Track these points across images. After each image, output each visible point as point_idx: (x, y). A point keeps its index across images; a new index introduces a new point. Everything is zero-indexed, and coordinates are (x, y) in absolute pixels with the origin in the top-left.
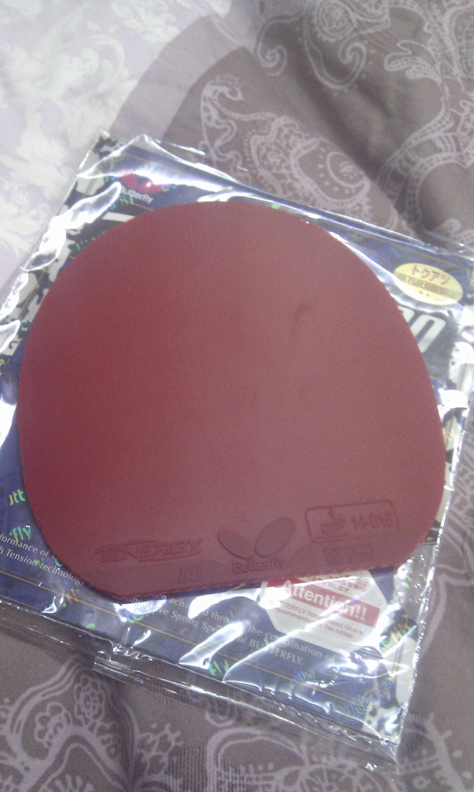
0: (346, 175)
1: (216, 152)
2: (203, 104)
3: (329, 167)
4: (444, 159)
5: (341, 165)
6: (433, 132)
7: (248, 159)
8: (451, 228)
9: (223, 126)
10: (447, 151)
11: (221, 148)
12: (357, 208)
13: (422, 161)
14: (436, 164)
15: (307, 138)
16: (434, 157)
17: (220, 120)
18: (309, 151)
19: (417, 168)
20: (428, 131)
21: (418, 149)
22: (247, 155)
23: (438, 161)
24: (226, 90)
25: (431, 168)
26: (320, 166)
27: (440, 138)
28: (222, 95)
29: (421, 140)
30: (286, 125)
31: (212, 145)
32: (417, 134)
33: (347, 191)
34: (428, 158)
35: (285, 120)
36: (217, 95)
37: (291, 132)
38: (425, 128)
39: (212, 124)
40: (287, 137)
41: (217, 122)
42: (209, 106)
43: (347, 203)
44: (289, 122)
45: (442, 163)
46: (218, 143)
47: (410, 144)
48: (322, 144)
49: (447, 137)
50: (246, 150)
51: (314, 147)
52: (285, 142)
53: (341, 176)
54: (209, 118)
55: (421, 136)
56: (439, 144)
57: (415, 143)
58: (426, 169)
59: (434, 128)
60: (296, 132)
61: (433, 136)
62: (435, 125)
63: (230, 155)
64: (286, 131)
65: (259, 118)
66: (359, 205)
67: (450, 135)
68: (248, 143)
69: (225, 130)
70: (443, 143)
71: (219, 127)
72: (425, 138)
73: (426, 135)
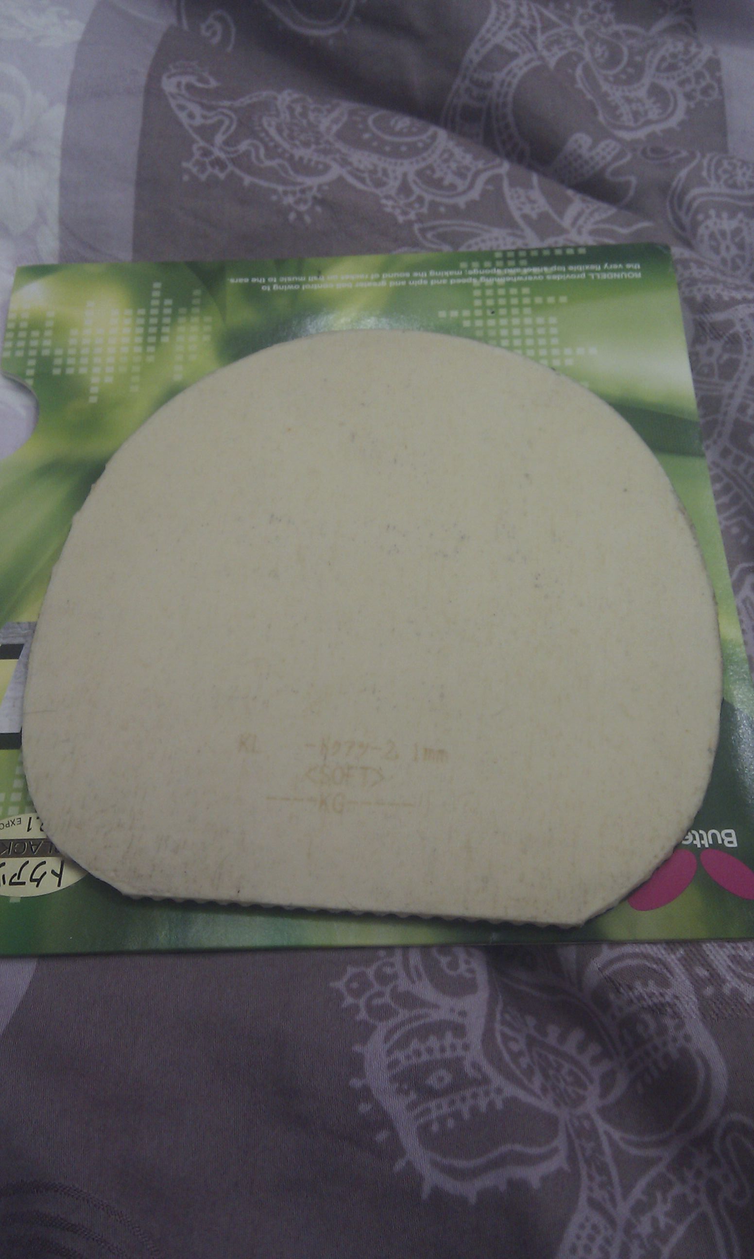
0: (405, 130)
1: (221, 149)
2: (173, 103)
3: (379, 133)
4: (526, 64)
5: (392, 122)
6: (494, 34)
7: (272, 144)
8: (580, 147)
9: (216, 119)
10: (524, 52)
11: (227, 143)
12: (446, 156)
13: (499, 76)
14: (520, 74)
15: (329, 111)
16: (514, 64)
17: (205, 113)
18: (340, 125)
19: (496, 86)
20: (489, 36)
21: (487, 63)
22: (267, 139)
23: (521, 68)
24: (192, 79)
25: (515, 82)
26: (366, 136)
27: (509, 39)
28: (190, 87)
29: (484, 51)
30: (293, 101)
31: (213, 145)
32: (475, 45)
33: (420, 145)
34: (506, 70)
35: (289, 95)
36: (183, 87)
37: (304, 107)
38: (483, 31)
39: (198, 121)
40: (304, 115)
41: (204, 117)
42: (182, 102)
43: (429, 156)
44: (296, 96)
45: (525, 69)
46: (219, 138)
47: (471, 61)
48: (352, 113)
49: (515, 35)
50: (263, 135)
51: (345, 119)
52: (304, 122)
53: (400, 134)
54: (191, 116)
55: (483, 46)
56: (510, 47)
57: (477, 59)
58: (509, 84)
59: (494, 29)
60: (312, 107)
61: (499, 39)
62: (493, 25)
63: (244, 146)
64: (298, 109)
65: (255, 100)
66: (444, 151)
67: (518, 31)
68: (261, 125)
69: (221, 123)
70: (514, 43)
71: (209, 122)
72: (489, 46)
73: (487, 42)
